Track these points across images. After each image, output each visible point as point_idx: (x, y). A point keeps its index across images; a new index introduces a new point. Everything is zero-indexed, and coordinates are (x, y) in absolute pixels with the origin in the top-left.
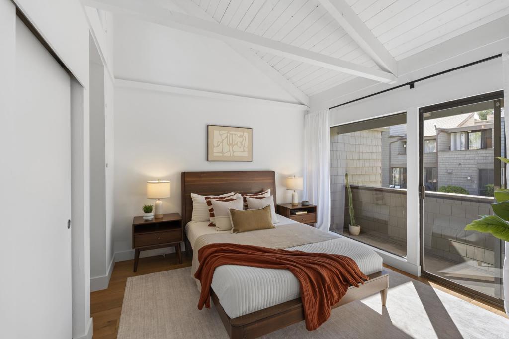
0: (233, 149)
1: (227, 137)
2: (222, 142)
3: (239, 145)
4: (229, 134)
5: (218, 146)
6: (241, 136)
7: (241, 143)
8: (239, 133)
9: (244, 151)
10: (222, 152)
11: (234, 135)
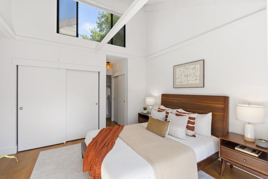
0: (188, 79)
1: (184, 71)
2: (181, 75)
3: (192, 75)
4: (185, 69)
5: (179, 78)
6: (194, 68)
7: (194, 74)
8: (192, 67)
9: (196, 79)
10: (181, 82)
11: (188, 69)
